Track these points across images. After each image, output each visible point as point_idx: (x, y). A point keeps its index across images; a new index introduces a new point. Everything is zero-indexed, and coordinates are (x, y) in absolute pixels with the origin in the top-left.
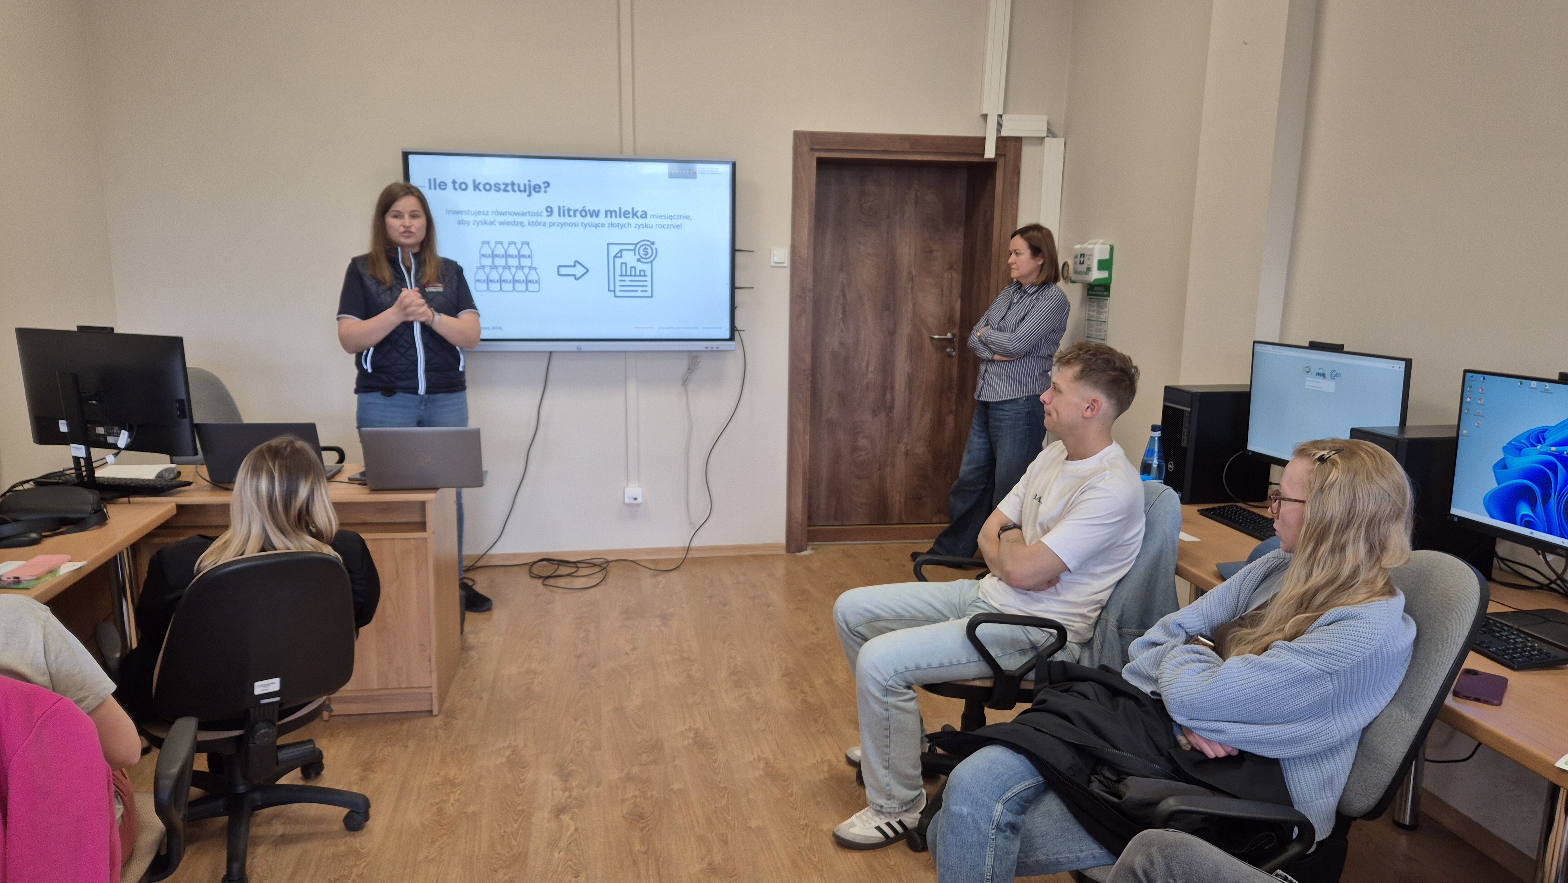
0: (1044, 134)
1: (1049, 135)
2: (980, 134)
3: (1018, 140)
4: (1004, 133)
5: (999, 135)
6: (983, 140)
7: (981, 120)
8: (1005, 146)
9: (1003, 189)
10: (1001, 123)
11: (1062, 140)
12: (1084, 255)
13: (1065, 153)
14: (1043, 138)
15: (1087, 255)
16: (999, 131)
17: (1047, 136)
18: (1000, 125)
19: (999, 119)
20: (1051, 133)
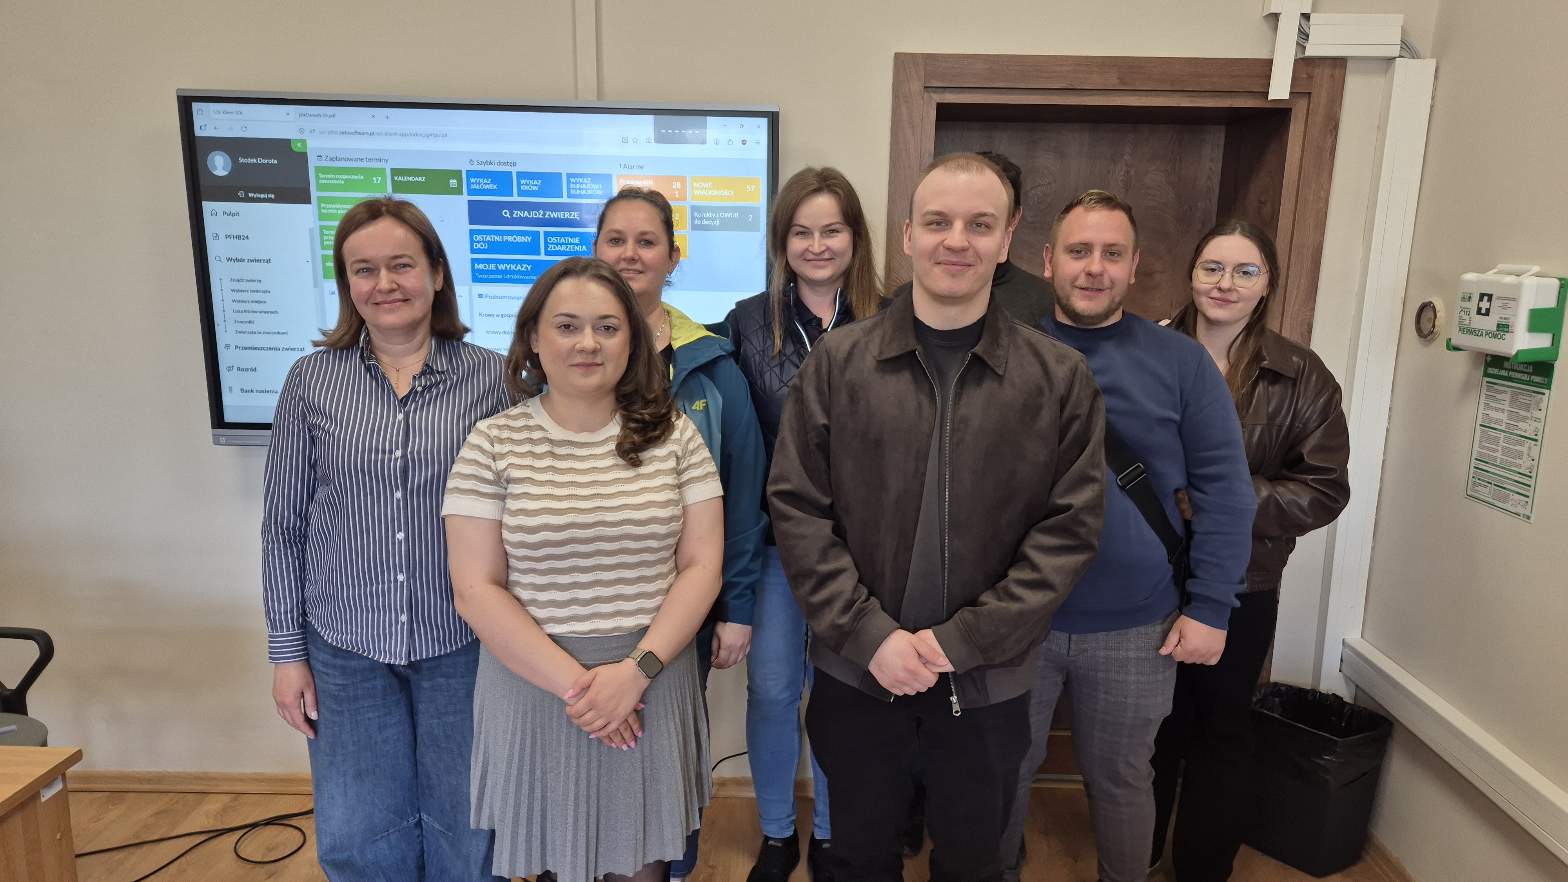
0: (1395, 51)
1: (1404, 54)
2: (1263, 55)
3: (1339, 63)
4: (1312, 51)
5: (1300, 56)
6: (1268, 64)
7: (1266, 28)
8: (1310, 77)
9: (1301, 160)
10: (1306, 29)
11: (1432, 63)
12: (1490, 297)
13: (1435, 89)
14: (1390, 60)
15: (1499, 298)
16: (1301, 47)
17: (1400, 56)
18: (1304, 35)
19: (1303, 22)
20: (1408, 49)
